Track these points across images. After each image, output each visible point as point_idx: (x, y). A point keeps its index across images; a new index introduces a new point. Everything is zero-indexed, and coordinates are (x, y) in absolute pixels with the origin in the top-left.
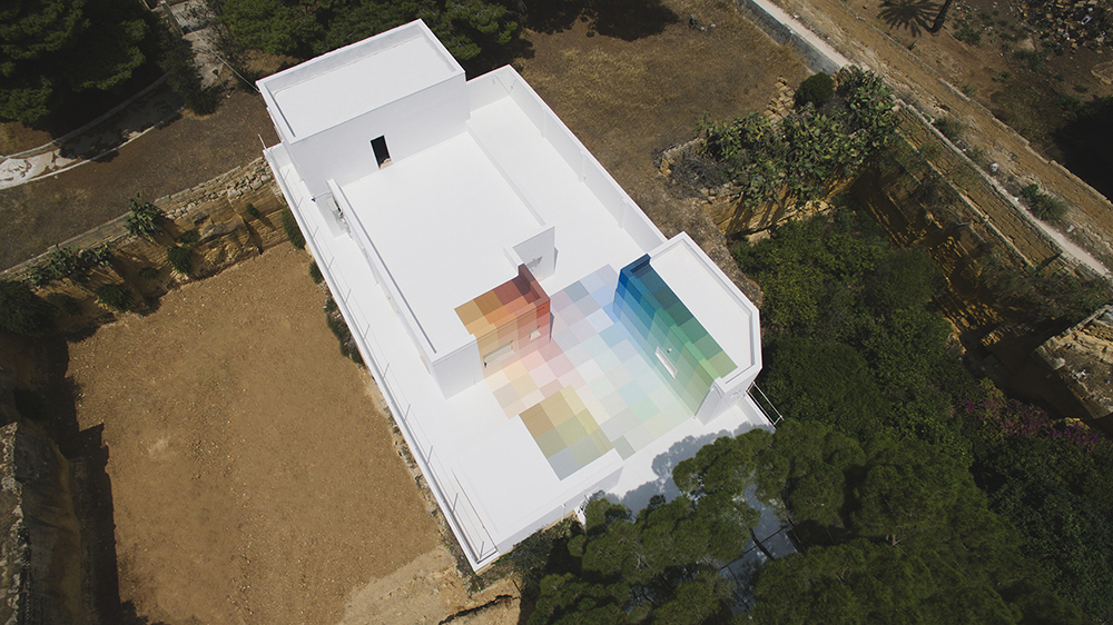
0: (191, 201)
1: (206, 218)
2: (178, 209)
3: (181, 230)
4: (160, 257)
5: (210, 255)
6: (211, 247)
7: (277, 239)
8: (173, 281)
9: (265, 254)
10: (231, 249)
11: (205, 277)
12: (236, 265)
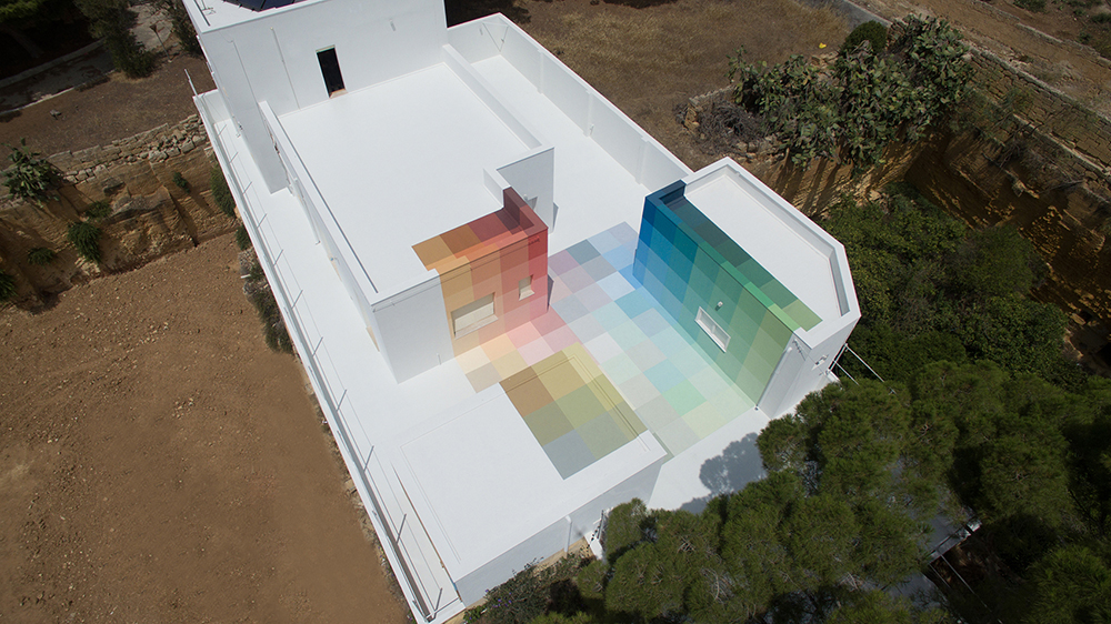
0: (100, 163)
1: (120, 186)
2: (83, 170)
3: (86, 200)
4: (57, 235)
5: (128, 240)
6: (128, 228)
7: (216, 228)
8: (79, 272)
9: (200, 246)
10: (155, 233)
11: (121, 271)
12: (163, 259)
